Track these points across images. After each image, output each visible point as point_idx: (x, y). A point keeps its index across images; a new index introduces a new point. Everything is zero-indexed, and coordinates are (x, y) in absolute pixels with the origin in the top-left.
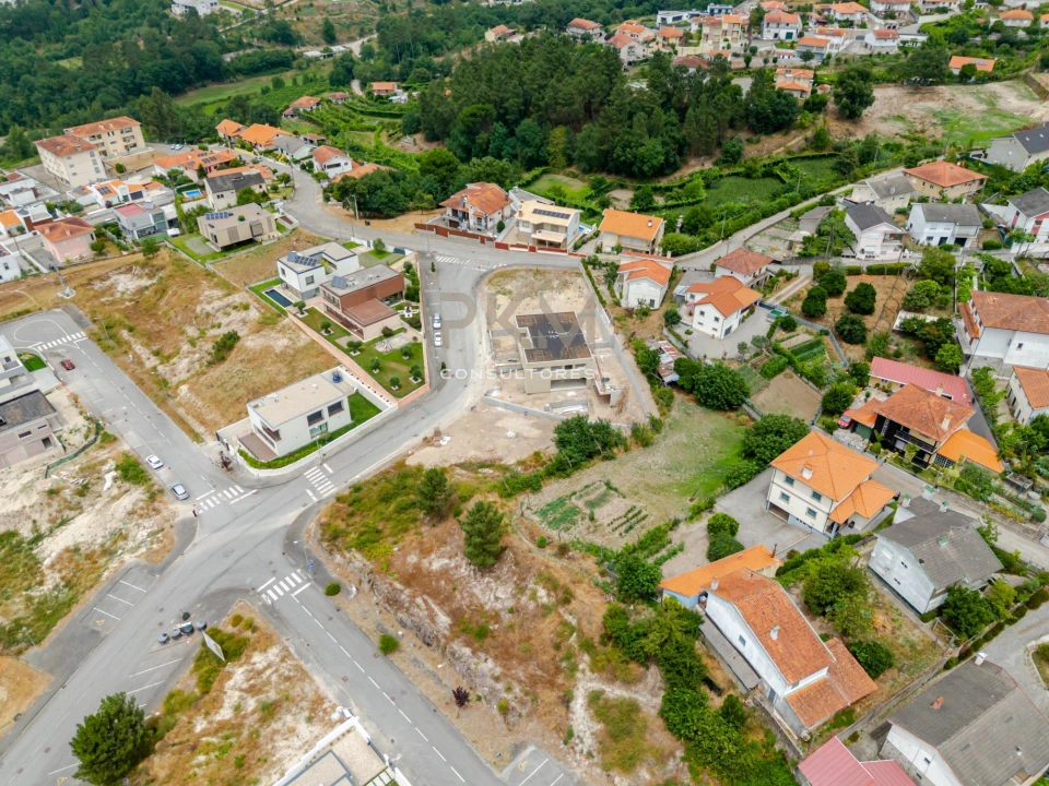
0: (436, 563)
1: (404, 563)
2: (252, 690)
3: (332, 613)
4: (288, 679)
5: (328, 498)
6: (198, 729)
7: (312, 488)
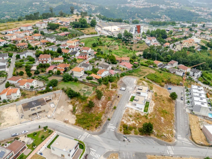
0: (101, 106)
1: (101, 110)
2: (129, 120)
3: (113, 118)
4: (126, 116)
5: (88, 132)
6: (138, 124)
7: (86, 137)
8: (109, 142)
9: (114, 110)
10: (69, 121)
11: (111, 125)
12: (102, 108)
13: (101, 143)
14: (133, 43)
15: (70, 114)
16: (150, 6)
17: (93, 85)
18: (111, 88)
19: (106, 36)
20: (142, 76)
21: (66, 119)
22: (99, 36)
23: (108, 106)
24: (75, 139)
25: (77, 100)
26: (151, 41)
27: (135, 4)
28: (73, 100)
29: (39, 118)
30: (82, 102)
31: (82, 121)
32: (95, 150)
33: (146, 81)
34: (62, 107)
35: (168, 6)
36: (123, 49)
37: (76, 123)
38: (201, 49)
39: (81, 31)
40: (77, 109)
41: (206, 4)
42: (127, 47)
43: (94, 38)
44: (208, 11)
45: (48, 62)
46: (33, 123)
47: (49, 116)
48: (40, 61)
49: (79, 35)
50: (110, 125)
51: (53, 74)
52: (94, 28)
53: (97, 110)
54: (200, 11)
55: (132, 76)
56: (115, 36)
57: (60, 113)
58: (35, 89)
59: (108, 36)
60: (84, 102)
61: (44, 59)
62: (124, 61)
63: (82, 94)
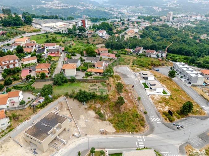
0: (126, 101)
1: (131, 105)
3: (147, 110)
4: (157, 104)
6: (172, 108)
7: (143, 141)
8: (169, 136)
9: (140, 102)
10: (107, 131)
11: (154, 118)
12: (129, 103)
13: (163, 141)
14: (87, 37)
15: (99, 122)
16: (67, 7)
17: (100, 81)
18: (117, 80)
19: (53, 32)
20: (130, 63)
21: (100, 130)
22: (45, 33)
23: (133, 99)
24: (137, 150)
25: (95, 103)
26: (102, 33)
27: (51, 5)
28: (90, 103)
29: (65, 143)
30: (104, 102)
31: (122, 124)
32: (166, 152)
33: (137, 67)
34: (82, 117)
35: (84, 7)
36: (80, 44)
37: (116, 129)
38: (141, 37)
39: (18, 29)
40: (104, 113)
41: (112, 5)
42: (83, 41)
43: (40, 35)
44: (117, 10)
45: (17, 66)
46: (63, 153)
47: (76, 134)
48: (4, 65)
49: (20, 34)
50: (152, 118)
51: (34, 79)
52: (32, 26)
53: (126, 106)
54: (111, 11)
55: (121, 65)
56: (64, 32)
57: (86, 125)
58: (27, 104)
59: (55, 33)
60: (107, 102)
61: (9, 62)
62: (103, 52)
63: (99, 94)
